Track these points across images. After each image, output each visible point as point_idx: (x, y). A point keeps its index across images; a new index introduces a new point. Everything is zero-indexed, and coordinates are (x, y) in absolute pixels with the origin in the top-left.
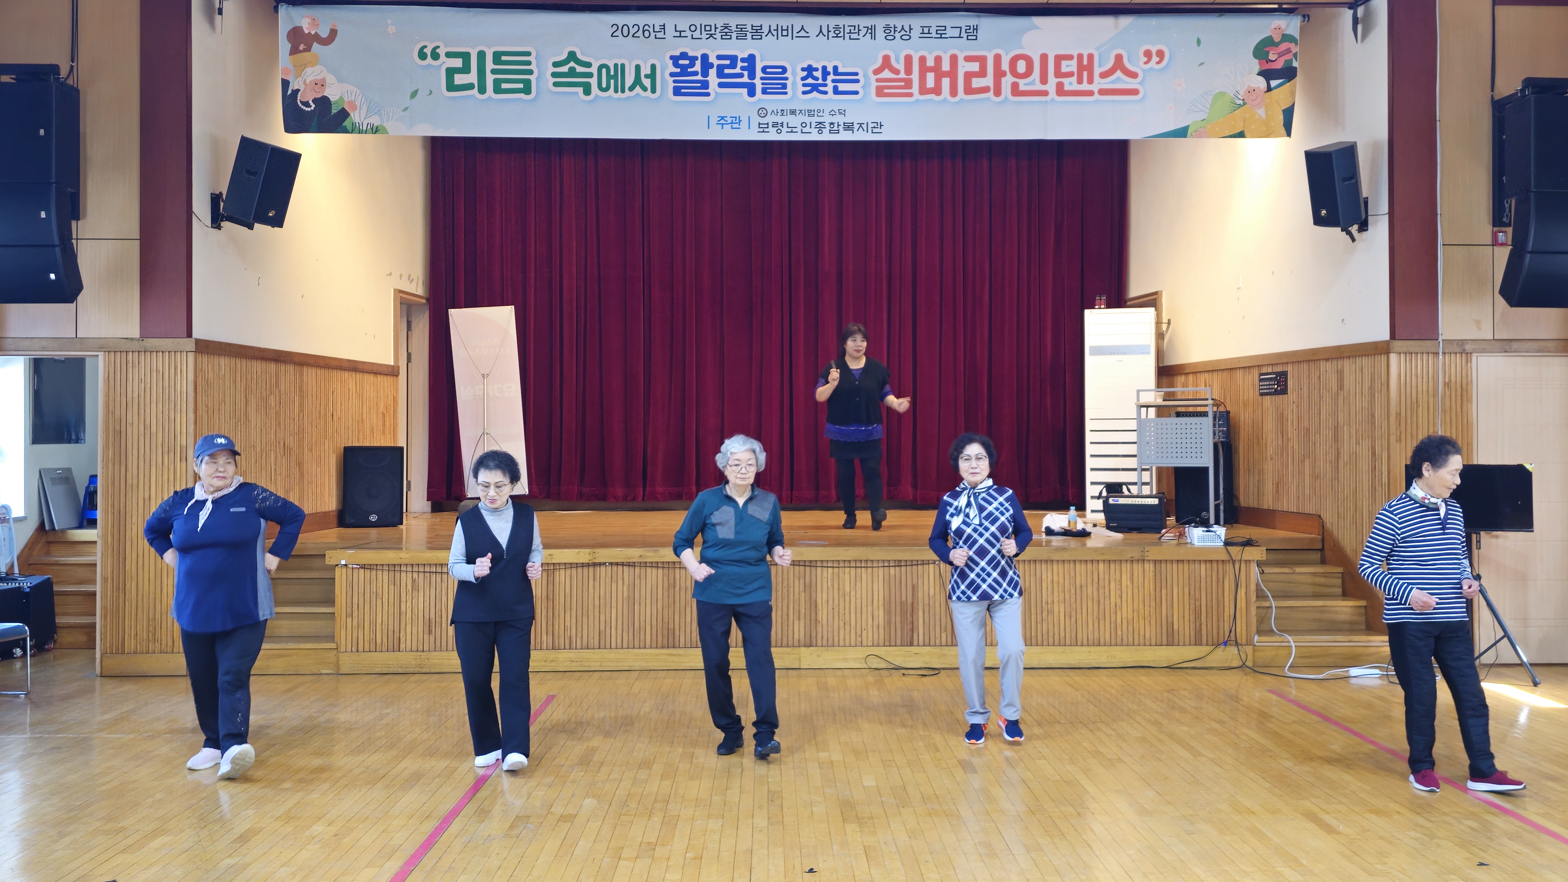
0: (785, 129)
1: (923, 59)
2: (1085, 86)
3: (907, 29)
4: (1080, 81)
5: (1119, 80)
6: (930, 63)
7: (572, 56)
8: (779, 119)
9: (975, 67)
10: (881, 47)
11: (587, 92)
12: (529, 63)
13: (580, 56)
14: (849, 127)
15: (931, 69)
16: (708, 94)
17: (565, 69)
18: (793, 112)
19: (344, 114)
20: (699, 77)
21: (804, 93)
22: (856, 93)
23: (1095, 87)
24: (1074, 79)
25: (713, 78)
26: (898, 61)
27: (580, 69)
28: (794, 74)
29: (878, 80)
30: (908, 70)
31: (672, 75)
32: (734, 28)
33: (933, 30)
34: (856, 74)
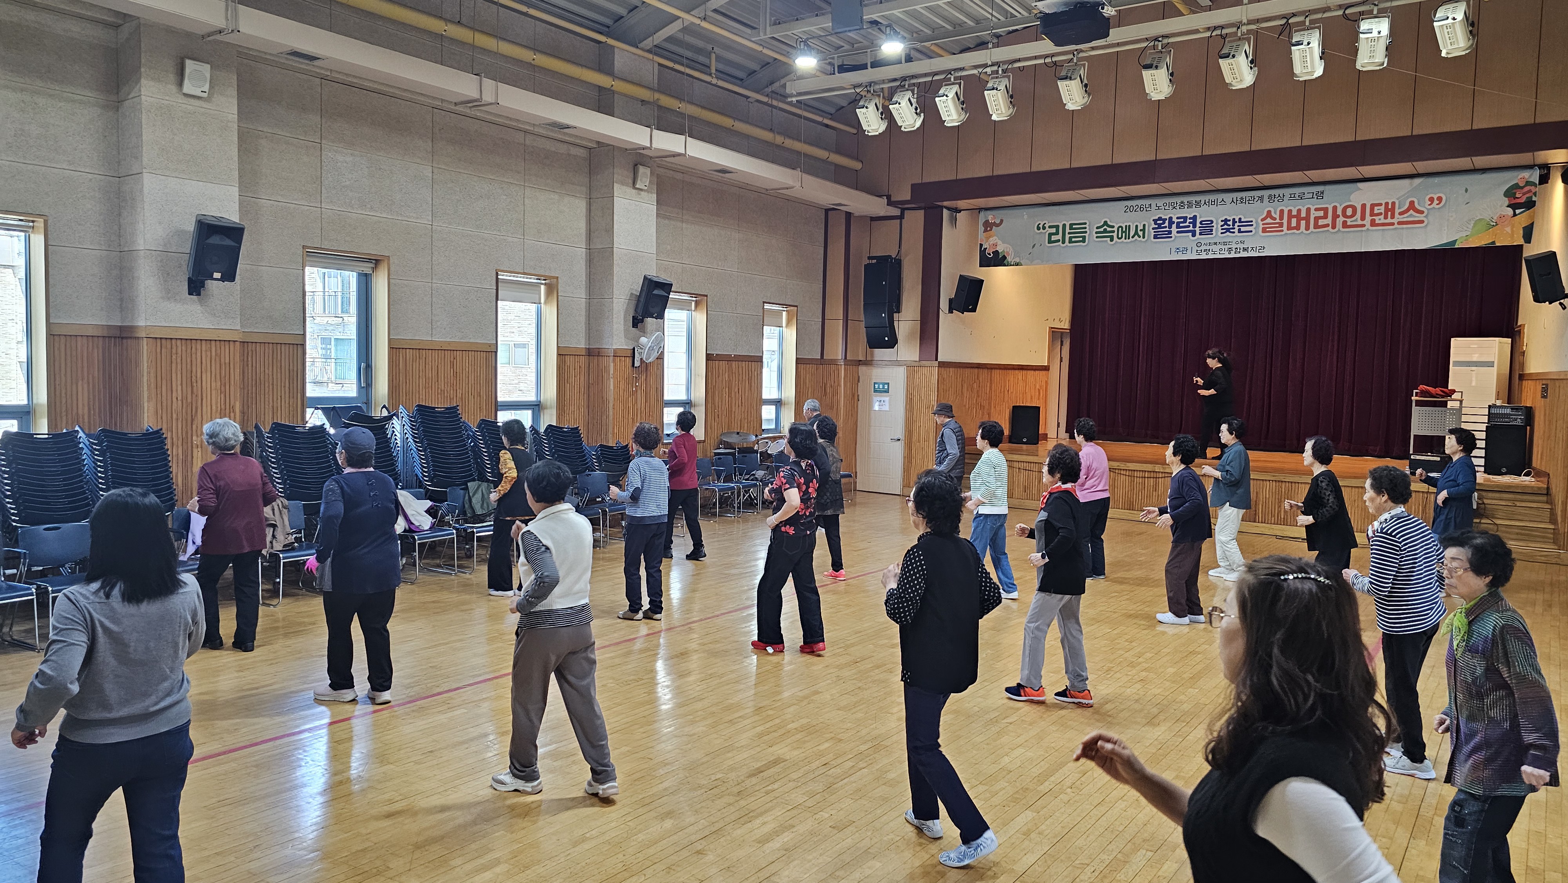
0: (1211, 252)
1: (1290, 211)
2: (1389, 220)
3: (1282, 196)
4: (1386, 218)
5: (1413, 216)
6: (1294, 213)
7: (1106, 223)
8: (1208, 248)
9: (1321, 213)
10: (1267, 206)
11: (1112, 240)
12: (1085, 228)
13: (1109, 223)
14: (1245, 250)
15: (1294, 216)
16: (1171, 237)
17: (1102, 230)
18: (1215, 244)
19: (1004, 258)
20: (1167, 229)
21: (1222, 233)
22: (1251, 231)
23: (1395, 221)
24: (1382, 217)
25: (1174, 228)
26: (1275, 213)
27: (1109, 229)
28: (1217, 224)
29: (1263, 224)
30: (1281, 218)
31: (1153, 229)
32: (1186, 203)
33: (1297, 196)
34: (1252, 221)
